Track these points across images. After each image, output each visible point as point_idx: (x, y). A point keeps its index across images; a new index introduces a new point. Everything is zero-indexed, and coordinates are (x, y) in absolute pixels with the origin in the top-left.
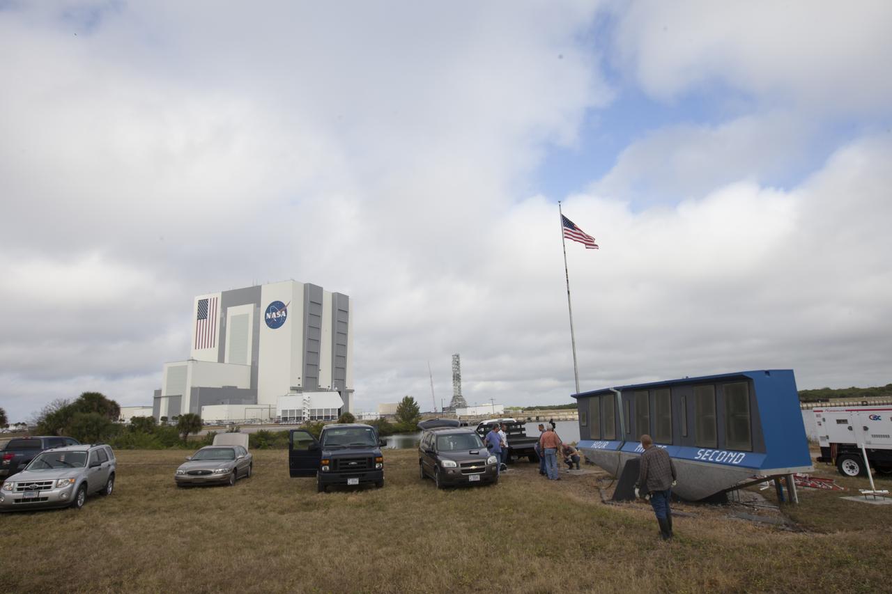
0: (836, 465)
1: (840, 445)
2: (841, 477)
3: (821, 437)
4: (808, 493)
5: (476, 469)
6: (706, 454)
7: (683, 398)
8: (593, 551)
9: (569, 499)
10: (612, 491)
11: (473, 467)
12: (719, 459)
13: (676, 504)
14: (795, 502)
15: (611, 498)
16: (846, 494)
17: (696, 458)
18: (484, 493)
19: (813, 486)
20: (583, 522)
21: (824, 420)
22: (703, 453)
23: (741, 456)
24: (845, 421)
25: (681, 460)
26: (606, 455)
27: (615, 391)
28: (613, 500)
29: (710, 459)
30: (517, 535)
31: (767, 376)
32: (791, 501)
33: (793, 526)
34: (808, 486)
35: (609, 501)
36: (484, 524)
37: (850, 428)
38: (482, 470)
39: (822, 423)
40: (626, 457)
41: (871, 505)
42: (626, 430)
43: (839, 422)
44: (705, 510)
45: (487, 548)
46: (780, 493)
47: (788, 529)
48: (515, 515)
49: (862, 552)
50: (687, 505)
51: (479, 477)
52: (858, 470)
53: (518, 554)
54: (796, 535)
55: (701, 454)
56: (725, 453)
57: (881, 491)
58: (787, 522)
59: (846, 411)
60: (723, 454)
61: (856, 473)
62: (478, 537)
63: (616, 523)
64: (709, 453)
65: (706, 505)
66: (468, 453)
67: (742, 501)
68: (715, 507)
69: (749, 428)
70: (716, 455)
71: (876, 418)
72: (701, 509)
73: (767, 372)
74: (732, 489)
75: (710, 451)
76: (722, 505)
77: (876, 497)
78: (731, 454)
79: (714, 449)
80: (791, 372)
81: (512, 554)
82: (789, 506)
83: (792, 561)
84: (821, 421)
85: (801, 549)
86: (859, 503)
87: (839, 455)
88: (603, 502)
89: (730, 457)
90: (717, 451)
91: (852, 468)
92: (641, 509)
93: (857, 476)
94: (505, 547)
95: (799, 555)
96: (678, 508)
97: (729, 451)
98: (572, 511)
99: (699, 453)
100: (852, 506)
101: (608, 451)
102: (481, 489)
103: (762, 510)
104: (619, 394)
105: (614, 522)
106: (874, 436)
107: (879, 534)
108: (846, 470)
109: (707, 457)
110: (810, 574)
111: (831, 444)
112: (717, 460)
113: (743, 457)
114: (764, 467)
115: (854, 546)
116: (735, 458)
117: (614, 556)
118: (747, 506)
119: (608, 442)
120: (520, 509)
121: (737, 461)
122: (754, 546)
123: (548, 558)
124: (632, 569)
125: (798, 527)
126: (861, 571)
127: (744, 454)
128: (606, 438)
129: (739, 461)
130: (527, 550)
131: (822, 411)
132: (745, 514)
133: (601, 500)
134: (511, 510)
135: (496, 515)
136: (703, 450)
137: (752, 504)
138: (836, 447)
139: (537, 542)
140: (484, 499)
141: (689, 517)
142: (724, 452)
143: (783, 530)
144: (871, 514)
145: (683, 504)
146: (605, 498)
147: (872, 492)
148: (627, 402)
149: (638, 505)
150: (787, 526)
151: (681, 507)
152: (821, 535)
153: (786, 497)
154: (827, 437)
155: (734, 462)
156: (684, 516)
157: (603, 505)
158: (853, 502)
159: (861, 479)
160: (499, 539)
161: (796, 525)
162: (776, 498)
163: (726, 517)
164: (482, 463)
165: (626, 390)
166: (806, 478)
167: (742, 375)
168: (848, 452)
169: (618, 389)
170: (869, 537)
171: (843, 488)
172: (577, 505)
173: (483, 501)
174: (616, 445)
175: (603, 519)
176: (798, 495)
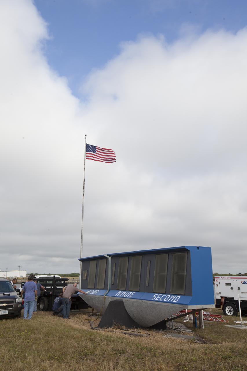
0: (223, 309)
1: (226, 298)
2: (224, 316)
3: (217, 293)
4: (209, 323)
5: (6, 306)
6: (158, 297)
7: (149, 262)
8: (86, 356)
9: (70, 326)
10: (98, 321)
11: (4, 305)
12: (166, 299)
13: (137, 329)
14: (202, 328)
15: (97, 326)
16: (227, 324)
17: (152, 299)
18: (10, 323)
19: (211, 320)
20: (80, 339)
21: (219, 283)
22: (156, 296)
23: (178, 297)
24: (229, 284)
25: (143, 301)
26: (97, 299)
27: (108, 257)
28: (98, 327)
29: (160, 300)
30: (34, 347)
31: (198, 250)
32: (200, 327)
33: (201, 341)
34: (209, 320)
35: (96, 327)
36: (10, 342)
37: (232, 288)
38: (12, 306)
39: (218, 285)
40: (109, 300)
41: (240, 329)
42: (111, 283)
43: (227, 284)
44: (153, 333)
45: (11, 357)
46: (195, 323)
47: (198, 342)
48: (33, 336)
49: (236, 352)
50: (143, 330)
51: (8, 312)
52: (233, 312)
53: (34, 359)
54: (203, 345)
55: (155, 297)
56: (170, 296)
57: (244, 322)
58: (198, 339)
59: (231, 278)
60: (168, 297)
61: (232, 314)
62: (5, 350)
63: (101, 340)
64: (160, 296)
65: (154, 330)
66: (3, 294)
67: (174, 328)
68: (159, 331)
69: (185, 281)
70: (164, 297)
71: (245, 283)
72: (151, 332)
73: (198, 248)
74: (169, 320)
75: (161, 295)
76: (163, 330)
77: (242, 326)
78: (173, 296)
79: (163, 293)
80: (210, 248)
81: (30, 359)
82: (199, 330)
83: (202, 357)
84: (218, 283)
85: (206, 351)
86: (234, 328)
87: (225, 303)
88: (92, 328)
89: (172, 298)
90: (165, 295)
91: (230, 311)
92: (116, 332)
93: (233, 315)
94: (25, 356)
95: (206, 354)
96: (138, 331)
97: (171, 294)
98: (72, 333)
99: (154, 297)
100: (230, 330)
101: (98, 296)
102: (8, 320)
103: (185, 332)
104: (110, 258)
105: (99, 339)
106: (243, 293)
107: (244, 343)
108: (227, 312)
109: (159, 299)
110: (211, 363)
111: (221, 297)
112: (164, 300)
113: (179, 298)
114: (191, 304)
115: (232, 349)
116: (175, 299)
117: (99, 358)
118: (176, 330)
119: (99, 290)
120: (36, 332)
121: (175, 301)
122: (182, 350)
123: (56, 360)
124: (111, 364)
125: (203, 341)
126: (236, 361)
127: (180, 297)
128: (97, 288)
129: (177, 301)
130: (41, 356)
131: (219, 278)
132: (175, 334)
133: (90, 327)
134: (30, 333)
135: (18, 336)
136: (157, 294)
137: (179, 329)
138: (223, 299)
139: (48, 351)
140: (10, 326)
141: (144, 336)
142: (168, 295)
143: (196, 343)
144: (239, 334)
145: (141, 329)
146: (93, 327)
147: (241, 322)
148: (114, 264)
149: (114, 330)
150: (198, 340)
151: (139, 331)
152: (215, 345)
153: (198, 325)
154: (220, 293)
155: (174, 301)
156: (141, 336)
157: (92, 330)
158: (231, 328)
159: (234, 316)
160: (20, 350)
161: (202, 340)
162: (192, 326)
163: (165, 336)
164: (12, 302)
165: (115, 256)
166: (208, 315)
167: (185, 248)
168: (230, 301)
169: (109, 255)
170: (239, 345)
171: (226, 321)
172: (75, 330)
173: (9, 328)
174: (104, 292)
175: (93, 337)
176: (204, 324)
